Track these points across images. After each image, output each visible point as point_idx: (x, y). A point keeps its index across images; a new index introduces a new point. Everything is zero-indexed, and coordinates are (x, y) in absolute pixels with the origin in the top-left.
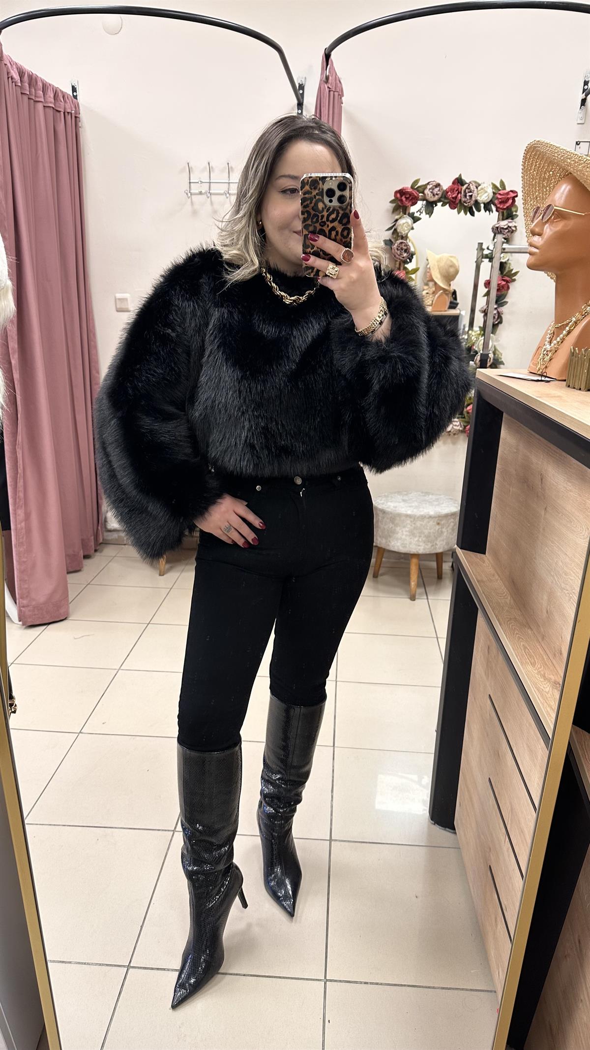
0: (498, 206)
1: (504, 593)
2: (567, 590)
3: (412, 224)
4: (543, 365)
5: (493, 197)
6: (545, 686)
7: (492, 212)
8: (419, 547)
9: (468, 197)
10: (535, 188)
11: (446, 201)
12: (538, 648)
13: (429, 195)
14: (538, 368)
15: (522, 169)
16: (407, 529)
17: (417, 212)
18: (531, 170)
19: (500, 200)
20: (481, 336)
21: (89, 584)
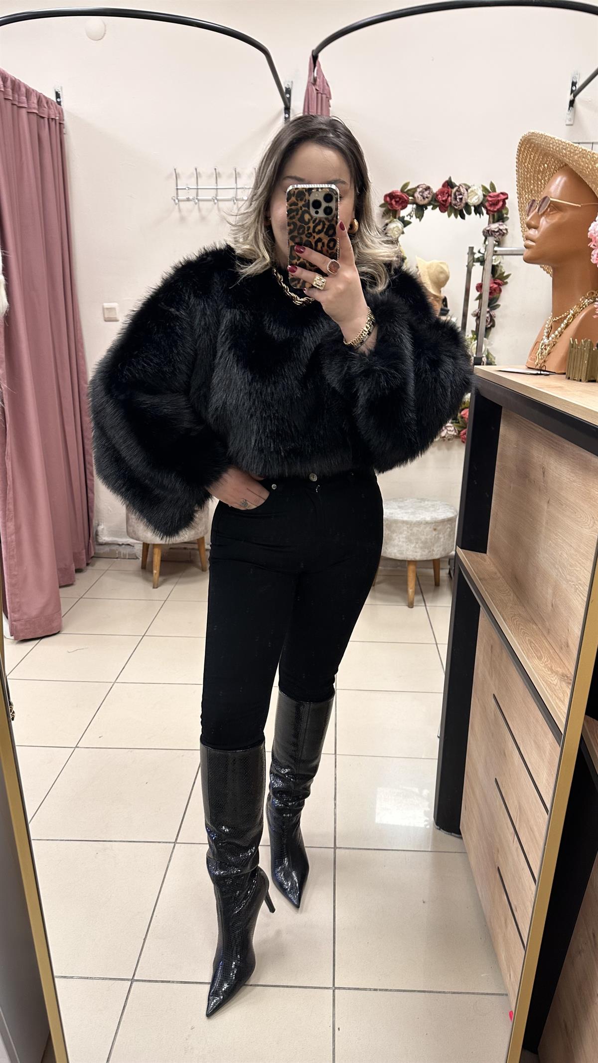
0: (489, 208)
1: (507, 590)
2: (572, 582)
3: (402, 229)
4: (541, 359)
5: (483, 199)
6: (552, 679)
7: (483, 215)
8: (416, 554)
9: (458, 200)
10: (530, 182)
11: (436, 204)
12: (544, 643)
13: (419, 198)
14: (536, 363)
15: (517, 162)
16: (404, 536)
17: (407, 216)
18: (525, 162)
19: (491, 203)
20: (473, 340)
21: (82, 598)
